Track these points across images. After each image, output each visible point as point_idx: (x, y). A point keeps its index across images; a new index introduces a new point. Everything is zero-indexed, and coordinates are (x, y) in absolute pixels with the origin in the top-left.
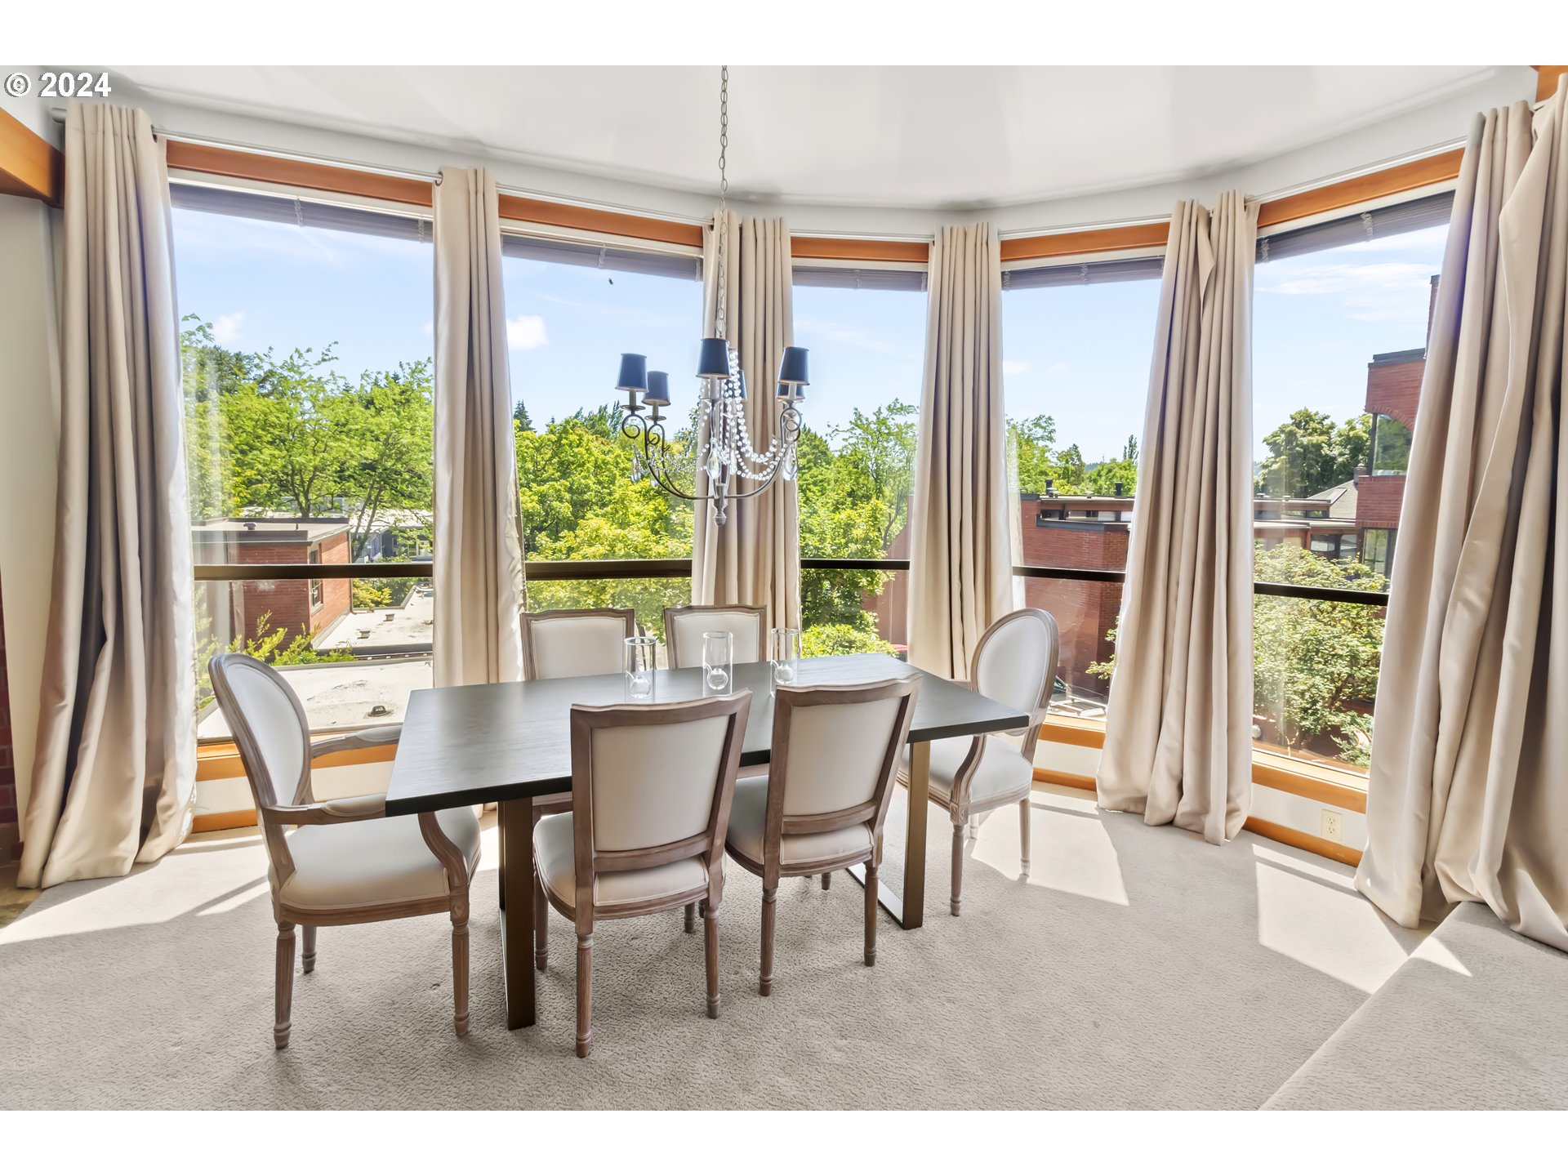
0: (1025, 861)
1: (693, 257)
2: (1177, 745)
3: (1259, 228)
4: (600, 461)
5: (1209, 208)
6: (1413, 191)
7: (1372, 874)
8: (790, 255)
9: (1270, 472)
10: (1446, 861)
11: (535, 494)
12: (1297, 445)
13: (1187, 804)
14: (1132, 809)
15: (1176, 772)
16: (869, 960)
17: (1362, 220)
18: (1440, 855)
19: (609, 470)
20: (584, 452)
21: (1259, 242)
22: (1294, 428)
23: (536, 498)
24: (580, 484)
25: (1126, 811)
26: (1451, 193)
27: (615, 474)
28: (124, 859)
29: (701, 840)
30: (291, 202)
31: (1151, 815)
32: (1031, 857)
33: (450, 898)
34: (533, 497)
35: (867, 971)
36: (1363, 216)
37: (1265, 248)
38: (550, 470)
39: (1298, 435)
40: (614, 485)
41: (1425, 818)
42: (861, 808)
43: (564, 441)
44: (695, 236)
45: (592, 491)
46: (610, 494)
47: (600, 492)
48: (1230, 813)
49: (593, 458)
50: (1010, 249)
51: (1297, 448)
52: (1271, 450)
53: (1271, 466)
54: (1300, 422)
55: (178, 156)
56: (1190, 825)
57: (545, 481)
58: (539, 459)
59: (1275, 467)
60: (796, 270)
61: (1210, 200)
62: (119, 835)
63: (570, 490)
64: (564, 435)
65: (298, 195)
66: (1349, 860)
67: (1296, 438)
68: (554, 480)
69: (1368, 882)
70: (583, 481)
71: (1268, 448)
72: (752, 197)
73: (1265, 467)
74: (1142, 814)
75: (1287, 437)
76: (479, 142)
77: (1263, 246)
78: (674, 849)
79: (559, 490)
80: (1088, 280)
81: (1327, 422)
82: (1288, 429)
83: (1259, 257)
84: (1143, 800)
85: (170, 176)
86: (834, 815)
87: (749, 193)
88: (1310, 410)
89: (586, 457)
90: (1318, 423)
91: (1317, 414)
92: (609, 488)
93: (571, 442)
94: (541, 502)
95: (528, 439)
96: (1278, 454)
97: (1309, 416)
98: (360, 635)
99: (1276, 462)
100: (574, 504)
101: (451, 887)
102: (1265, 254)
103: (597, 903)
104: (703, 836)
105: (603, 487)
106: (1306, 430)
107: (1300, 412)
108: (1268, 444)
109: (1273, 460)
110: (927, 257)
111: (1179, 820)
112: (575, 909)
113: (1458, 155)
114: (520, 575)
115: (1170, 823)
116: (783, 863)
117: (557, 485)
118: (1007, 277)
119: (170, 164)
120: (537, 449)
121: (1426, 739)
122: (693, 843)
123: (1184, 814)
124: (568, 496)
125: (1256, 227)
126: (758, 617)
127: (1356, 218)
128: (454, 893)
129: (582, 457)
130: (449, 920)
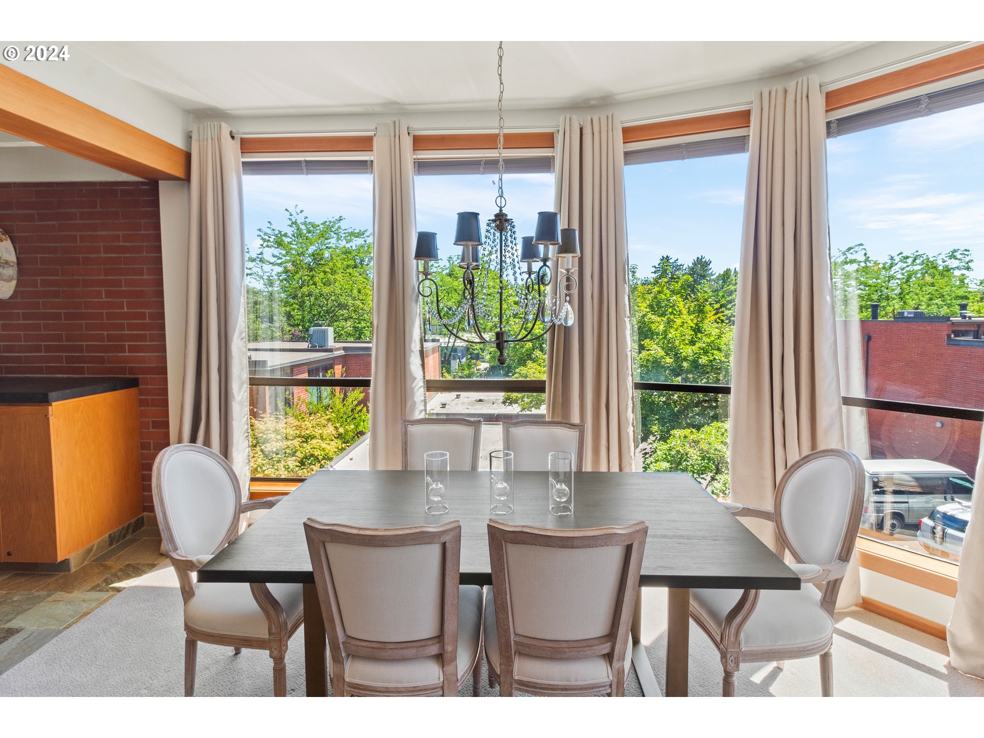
1: (549, 156)
8: (622, 142)
29: (433, 644)
30: (300, 162)
33: (270, 641)
42: (596, 642)
44: (547, 140)
55: (247, 145)
60: (627, 154)
65: (304, 157)
76: (397, 103)
78: (406, 648)
85: (242, 157)
86: (565, 645)
87: (589, 100)
98: (441, 406)
101: (270, 633)
104: (436, 640)
110: (749, 121)
114: (422, 389)
118: (834, 126)
119: (243, 151)
122: (424, 646)
126: (578, 433)
128: (272, 638)
130: (271, 657)
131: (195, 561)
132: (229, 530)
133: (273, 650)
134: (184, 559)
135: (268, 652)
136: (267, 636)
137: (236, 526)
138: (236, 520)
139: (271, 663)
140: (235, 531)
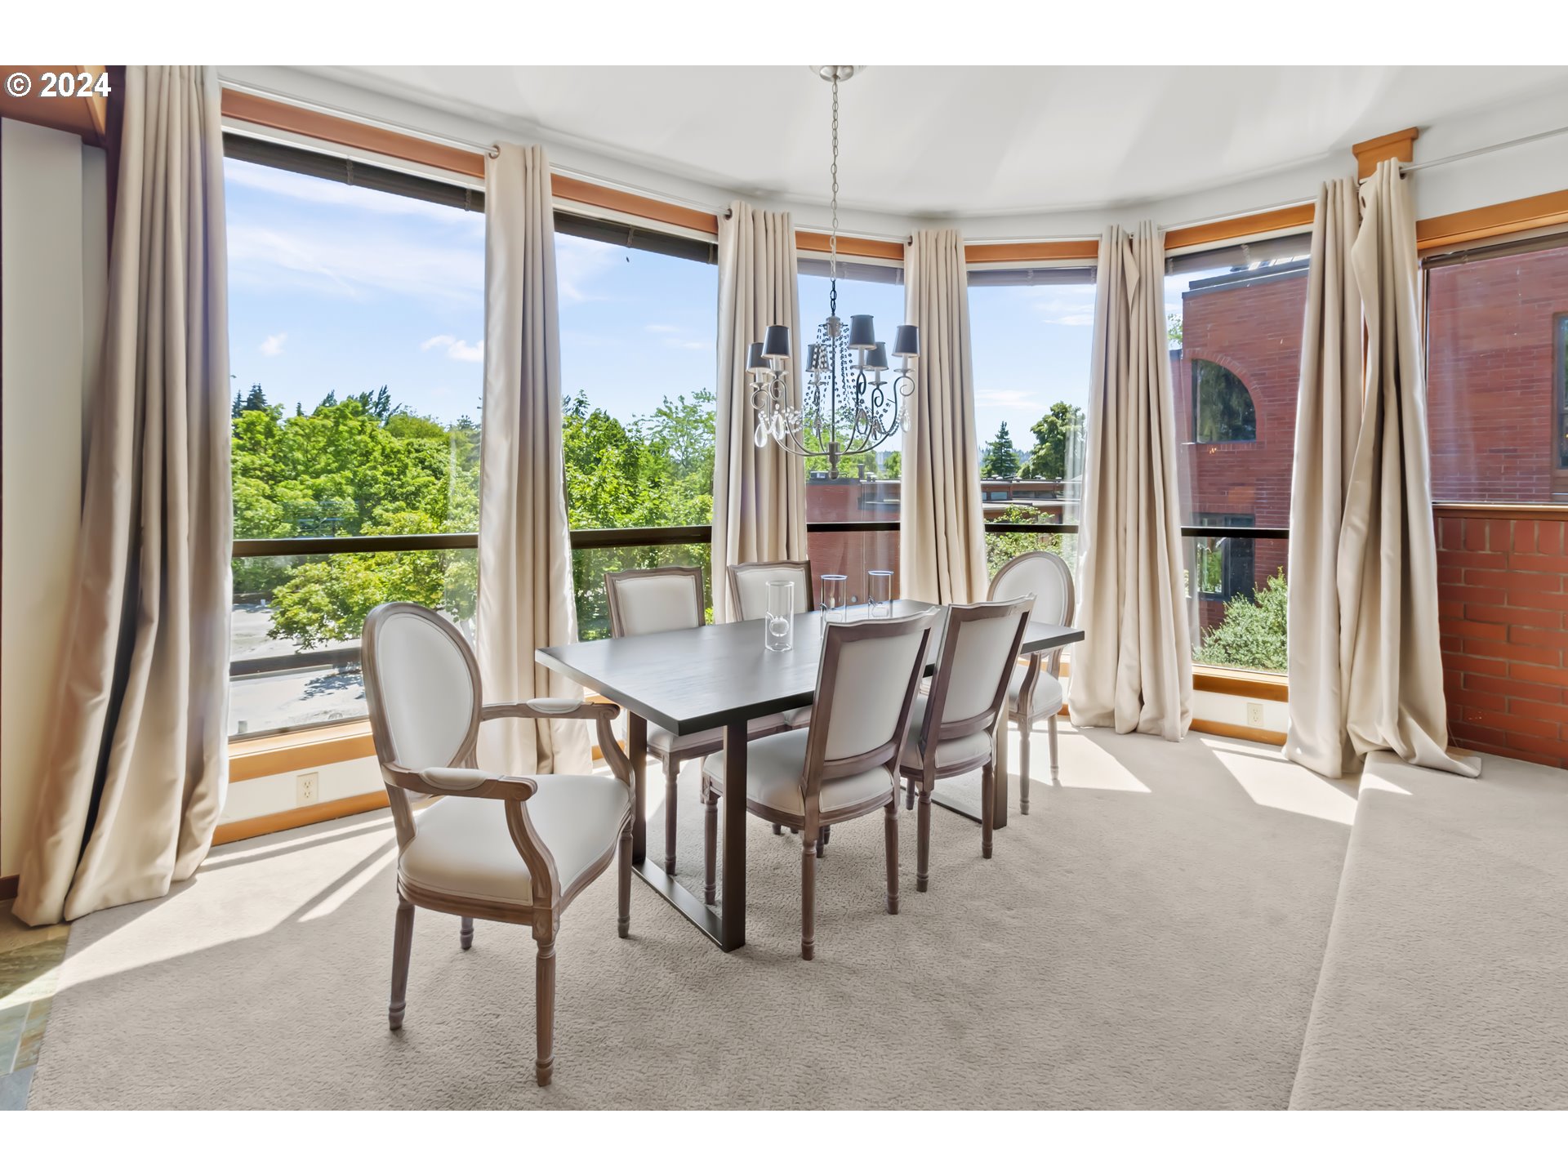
0: (1054, 767)
1: (708, 243)
2: (1136, 664)
3: (1166, 249)
4: (388, 450)
5: (1129, 232)
6: (1277, 231)
7: (1299, 743)
9: (1038, 457)
10: (1355, 723)
11: (308, 487)
12: (1058, 433)
13: (1149, 710)
14: (1101, 724)
15: (1137, 686)
16: (987, 853)
17: (1242, 249)
18: (1351, 719)
19: (399, 460)
20: (369, 440)
21: (1166, 260)
22: (1055, 418)
23: (310, 492)
24: (366, 475)
25: (1096, 726)
26: (1309, 234)
27: (407, 464)
28: (163, 877)
30: (343, 161)
31: (1120, 726)
32: (1060, 763)
33: (533, 910)
34: (306, 491)
35: (987, 862)
36: (1243, 247)
37: (1171, 266)
38: (323, 460)
39: (1058, 425)
40: (405, 475)
41: (1337, 691)
43: (341, 428)
44: (711, 224)
45: (380, 483)
46: (401, 486)
47: (389, 484)
48: (1183, 713)
49: (380, 446)
50: (973, 253)
51: (1059, 436)
52: (1037, 438)
53: (1038, 452)
54: (1058, 413)
56: (1151, 730)
57: (317, 475)
58: (309, 448)
59: (1042, 453)
61: (1130, 226)
62: (151, 852)
63: (351, 482)
64: (341, 420)
66: (1277, 741)
67: (1057, 428)
68: (330, 472)
69: (1299, 751)
70: (369, 473)
71: (1035, 435)
72: (758, 193)
73: (1034, 453)
74: (1114, 727)
75: (1050, 427)
77: (1169, 263)
78: (877, 754)
79: (340, 483)
80: (1033, 282)
81: (1079, 414)
82: (1049, 420)
83: (1167, 272)
84: (1111, 715)
88: (1065, 403)
89: (371, 445)
90: (1072, 414)
91: (1070, 406)
92: (400, 480)
93: (351, 429)
94: (317, 496)
95: (297, 425)
96: (1043, 441)
97: (1065, 408)
99: (1041, 449)
100: (356, 498)
101: (533, 898)
102: (1171, 270)
103: (823, 810)
105: (393, 479)
106: (1063, 420)
107: (1057, 405)
108: (1034, 432)
109: (1039, 446)
110: (902, 256)
111: (1141, 727)
112: (804, 817)
113: (1310, 208)
115: (1135, 731)
116: (938, 766)
117: (337, 477)
120: (307, 437)
121: (1333, 631)
122: (888, 749)
123: (1146, 721)
124: (350, 489)
125: (1164, 249)
127: (1238, 247)
128: (536, 908)
129: (366, 446)
130: (534, 937)
131: (424, 775)
132: (463, 745)
133: (538, 925)
134: (407, 772)
135: (529, 929)
136: (531, 903)
137: (472, 742)
138: (473, 731)
139: (533, 948)
140: (472, 748)
